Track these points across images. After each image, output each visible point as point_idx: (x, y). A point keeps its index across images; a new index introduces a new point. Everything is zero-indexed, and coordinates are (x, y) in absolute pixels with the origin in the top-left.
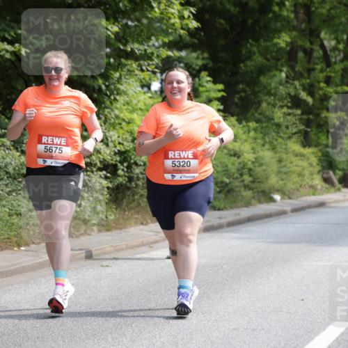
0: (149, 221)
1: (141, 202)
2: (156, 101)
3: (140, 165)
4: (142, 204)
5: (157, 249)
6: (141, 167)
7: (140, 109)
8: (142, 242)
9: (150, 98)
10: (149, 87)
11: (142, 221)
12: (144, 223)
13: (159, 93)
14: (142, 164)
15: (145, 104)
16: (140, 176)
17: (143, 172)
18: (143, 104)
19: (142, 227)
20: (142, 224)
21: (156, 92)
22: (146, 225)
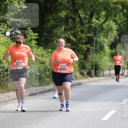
0: (5, 92)
1: (2, 84)
2: (8, 40)
3: (1, 68)
4: (2, 85)
5: (9, 104)
6: (1, 69)
7: (1, 43)
8: (2, 101)
9: (6, 39)
10: (5, 34)
11: (2, 92)
12: (3, 92)
13: (9, 36)
14: (2, 67)
15: (3, 41)
16: (1, 72)
17: (3, 71)
18: (2, 41)
19: (2, 94)
20: (2, 93)
21: (8, 36)
22: (4, 93)
